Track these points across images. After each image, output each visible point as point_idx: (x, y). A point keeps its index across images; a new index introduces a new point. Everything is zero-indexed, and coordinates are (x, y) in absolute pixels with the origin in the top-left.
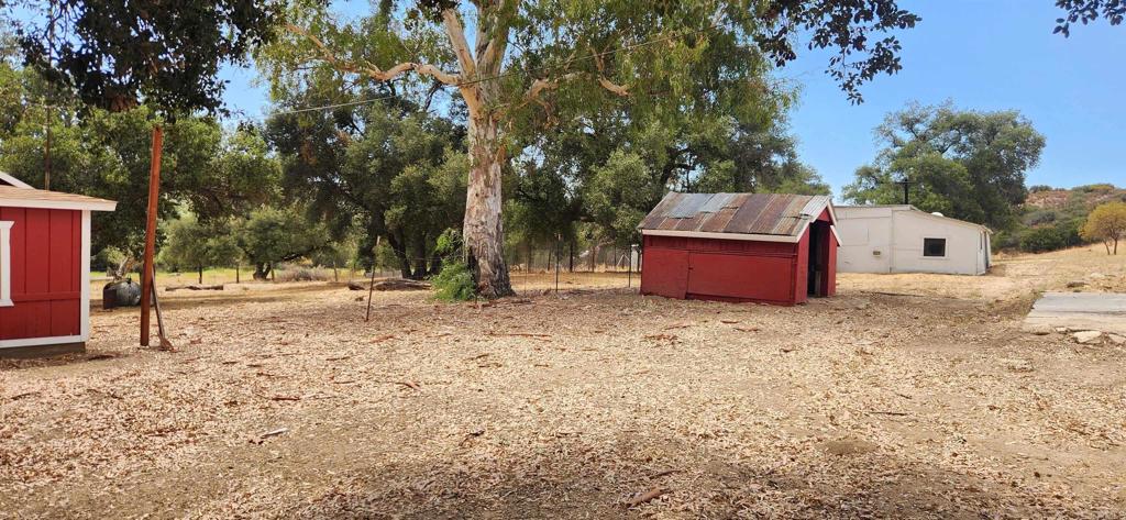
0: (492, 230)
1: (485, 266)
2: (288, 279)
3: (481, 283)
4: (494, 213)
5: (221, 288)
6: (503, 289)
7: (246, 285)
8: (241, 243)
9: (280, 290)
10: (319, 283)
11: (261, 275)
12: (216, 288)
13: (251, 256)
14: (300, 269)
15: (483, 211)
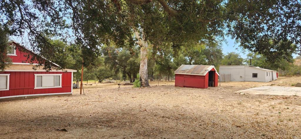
0: (145, 73)
1: (143, 80)
2: (106, 83)
3: (142, 84)
4: (145, 69)
5: (92, 85)
6: (147, 85)
7: (97, 84)
8: (96, 74)
9: (104, 85)
10: (112, 84)
11: (100, 82)
12: (91, 85)
13: (98, 77)
14: (109, 80)
15: (143, 69)
